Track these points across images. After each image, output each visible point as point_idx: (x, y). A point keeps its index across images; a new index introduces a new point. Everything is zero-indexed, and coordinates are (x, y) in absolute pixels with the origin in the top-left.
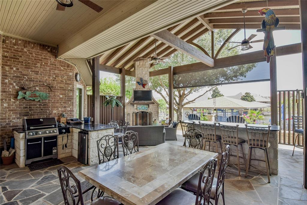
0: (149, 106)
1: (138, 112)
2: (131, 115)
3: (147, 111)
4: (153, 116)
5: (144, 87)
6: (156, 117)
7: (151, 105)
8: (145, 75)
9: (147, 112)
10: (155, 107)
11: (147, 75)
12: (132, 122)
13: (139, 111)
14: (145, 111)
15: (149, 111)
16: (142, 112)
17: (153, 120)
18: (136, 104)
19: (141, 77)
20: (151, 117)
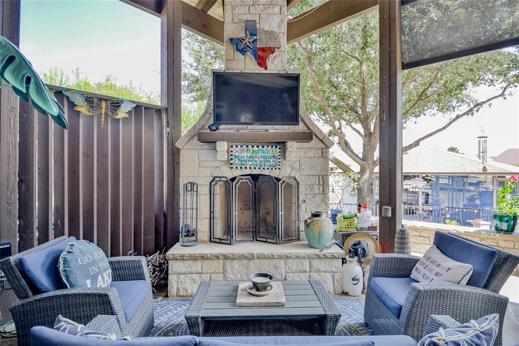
0: (284, 151)
1: (233, 179)
2: (204, 190)
3: (275, 173)
4: (301, 197)
5: (262, 62)
6: (318, 199)
7: (293, 147)
8: (270, 11)
9: (278, 180)
10: (310, 154)
11: (277, 10)
12: (207, 221)
13: (237, 173)
14: (266, 172)
15: (284, 172)
16: (255, 177)
17: (305, 215)
18: (224, 138)
19: (250, 18)
20: (294, 200)
